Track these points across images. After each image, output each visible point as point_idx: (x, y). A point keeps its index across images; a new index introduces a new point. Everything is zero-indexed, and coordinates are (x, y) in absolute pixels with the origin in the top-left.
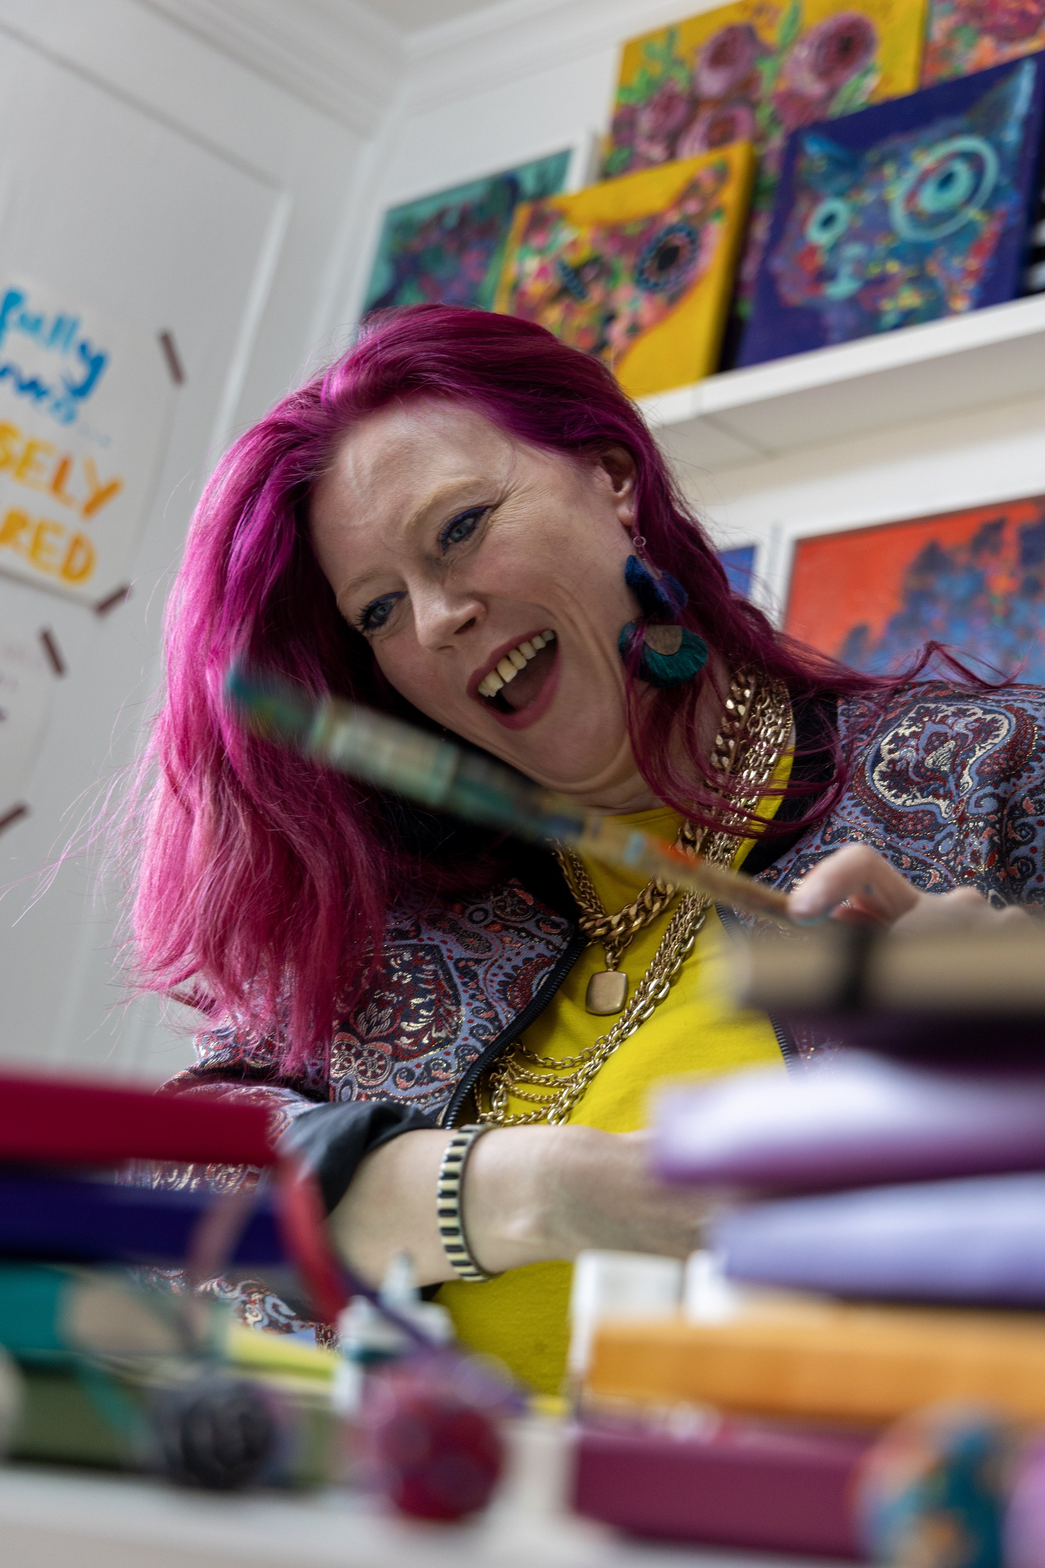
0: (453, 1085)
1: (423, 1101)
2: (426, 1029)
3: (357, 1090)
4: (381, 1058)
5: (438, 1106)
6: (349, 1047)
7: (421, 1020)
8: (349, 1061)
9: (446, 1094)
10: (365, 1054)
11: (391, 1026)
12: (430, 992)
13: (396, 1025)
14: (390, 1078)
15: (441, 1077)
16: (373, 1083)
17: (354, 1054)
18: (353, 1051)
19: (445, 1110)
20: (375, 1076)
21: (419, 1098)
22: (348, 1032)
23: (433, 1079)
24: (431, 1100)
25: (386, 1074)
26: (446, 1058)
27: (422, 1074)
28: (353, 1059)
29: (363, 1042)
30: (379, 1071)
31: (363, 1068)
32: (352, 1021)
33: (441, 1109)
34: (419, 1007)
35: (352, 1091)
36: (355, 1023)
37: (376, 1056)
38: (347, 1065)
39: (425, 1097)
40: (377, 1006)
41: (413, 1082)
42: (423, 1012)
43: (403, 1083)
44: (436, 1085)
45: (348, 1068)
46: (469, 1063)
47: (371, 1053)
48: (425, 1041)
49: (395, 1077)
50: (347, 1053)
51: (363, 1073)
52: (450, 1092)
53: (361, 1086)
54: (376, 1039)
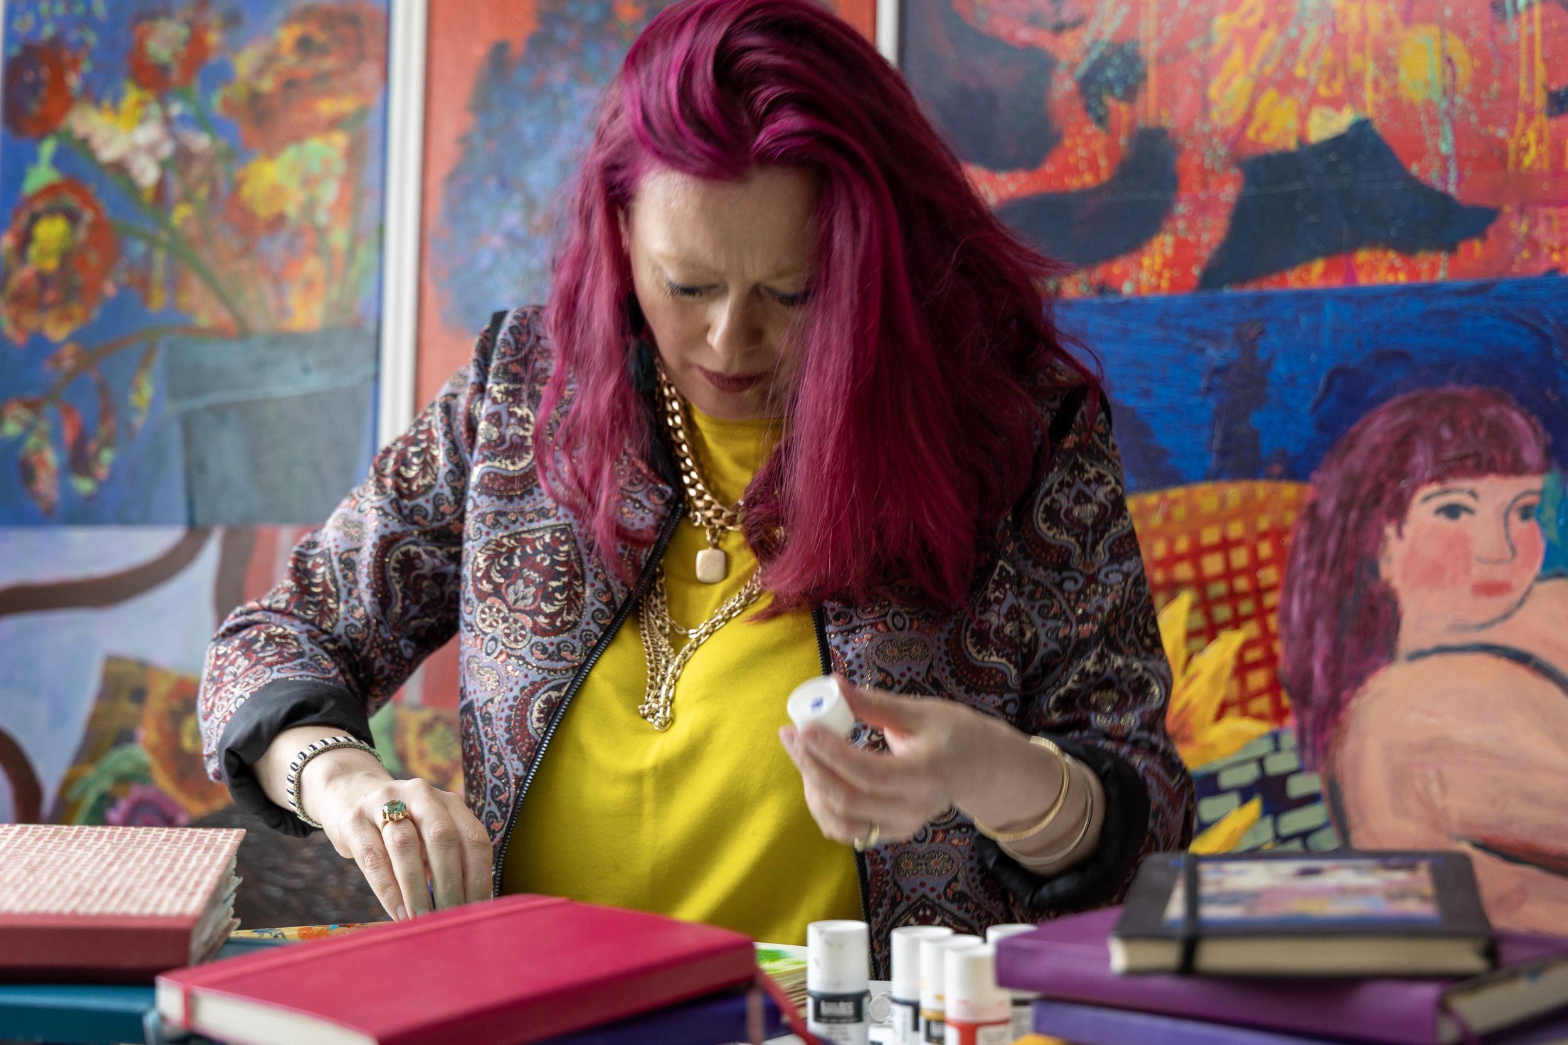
0: (576, 667)
1: (552, 673)
2: (559, 613)
3: (501, 647)
4: (522, 628)
5: (563, 681)
6: (499, 611)
7: (556, 603)
8: (497, 622)
9: (570, 673)
10: (511, 620)
11: (533, 603)
12: (563, 574)
13: (537, 604)
14: (528, 647)
15: (568, 658)
16: (513, 645)
17: (502, 618)
18: (502, 615)
19: (568, 685)
20: (516, 641)
21: (549, 670)
22: (500, 598)
23: (562, 659)
24: (559, 675)
25: (526, 642)
26: (572, 641)
27: (554, 652)
28: (500, 621)
29: (510, 610)
30: (520, 638)
31: (507, 631)
32: (503, 590)
33: (565, 684)
34: (555, 590)
35: (496, 646)
36: (506, 593)
37: (519, 624)
38: (495, 624)
39: (555, 671)
40: (524, 582)
41: (546, 656)
42: (558, 595)
43: (538, 654)
44: (563, 664)
45: (495, 627)
46: (588, 648)
47: (516, 621)
48: (558, 623)
49: (532, 647)
50: (496, 615)
51: (508, 636)
52: (574, 672)
53: (504, 644)
54: (520, 611)
